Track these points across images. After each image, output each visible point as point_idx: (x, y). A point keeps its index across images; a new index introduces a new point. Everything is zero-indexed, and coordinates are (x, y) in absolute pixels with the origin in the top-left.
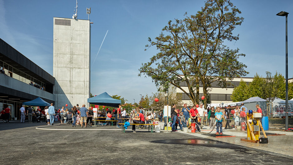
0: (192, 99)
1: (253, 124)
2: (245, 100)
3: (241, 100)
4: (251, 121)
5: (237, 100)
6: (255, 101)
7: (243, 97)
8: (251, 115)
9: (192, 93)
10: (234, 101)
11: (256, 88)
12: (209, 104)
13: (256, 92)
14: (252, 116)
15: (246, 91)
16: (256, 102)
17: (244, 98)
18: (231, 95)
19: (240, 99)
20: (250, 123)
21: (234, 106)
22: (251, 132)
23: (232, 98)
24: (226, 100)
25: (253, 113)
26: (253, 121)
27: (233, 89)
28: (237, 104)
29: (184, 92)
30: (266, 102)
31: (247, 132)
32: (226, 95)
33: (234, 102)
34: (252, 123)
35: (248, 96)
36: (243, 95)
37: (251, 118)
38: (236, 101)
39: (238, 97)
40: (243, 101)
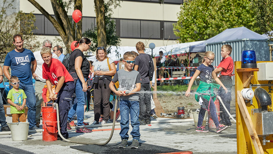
0: (62, 32)
1: (257, 107)
2: (210, 36)
3: (200, 36)
4: (249, 93)
5: (192, 38)
6: (239, 38)
7: (206, 28)
8: (250, 69)
9: (60, 11)
10: (184, 40)
11: (239, 4)
12: (113, 48)
13: (239, 15)
14: (252, 73)
15: (213, 13)
16: (241, 41)
17: (208, 31)
18: (173, 24)
19: (199, 34)
20: (248, 102)
21: (183, 52)
22: (253, 137)
23: (178, 30)
24: (162, 38)
25: (259, 64)
26: (258, 95)
27: (179, 6)
28: (191, 48)
29: (39, 12)
30: (266, 41)
31: (233, 132)
32: (162, 22)
33: (184, 42)
34: (255, 103)
35: (218, 27)
36: (206, 22)
37: (251, 84)
38: (189, 39)
39: (192, 29)
40: (207, 39)
